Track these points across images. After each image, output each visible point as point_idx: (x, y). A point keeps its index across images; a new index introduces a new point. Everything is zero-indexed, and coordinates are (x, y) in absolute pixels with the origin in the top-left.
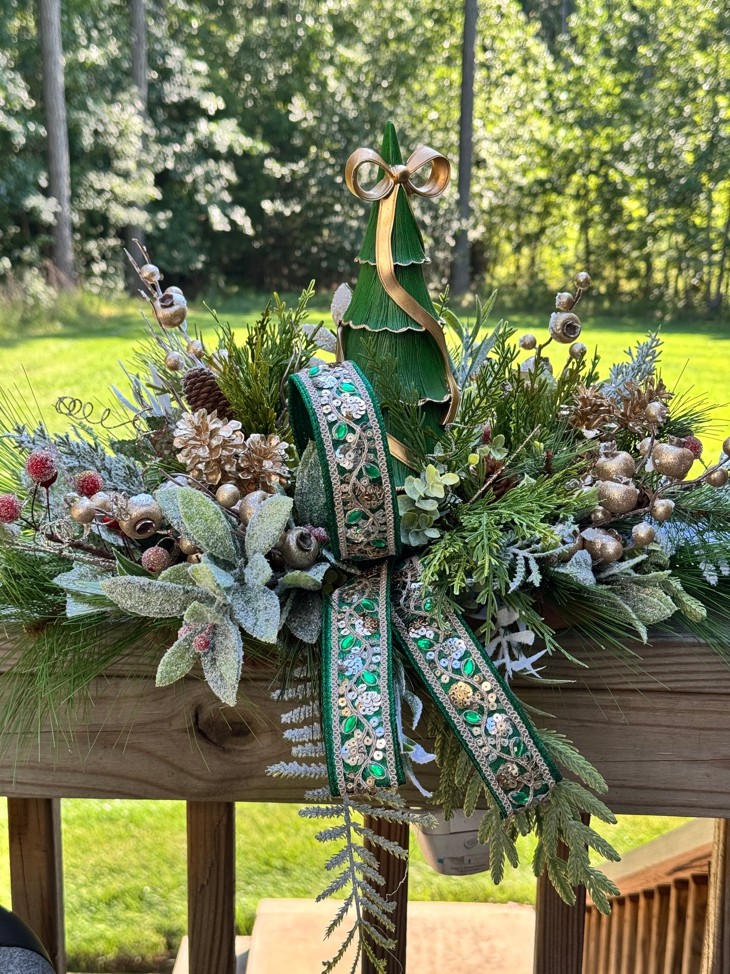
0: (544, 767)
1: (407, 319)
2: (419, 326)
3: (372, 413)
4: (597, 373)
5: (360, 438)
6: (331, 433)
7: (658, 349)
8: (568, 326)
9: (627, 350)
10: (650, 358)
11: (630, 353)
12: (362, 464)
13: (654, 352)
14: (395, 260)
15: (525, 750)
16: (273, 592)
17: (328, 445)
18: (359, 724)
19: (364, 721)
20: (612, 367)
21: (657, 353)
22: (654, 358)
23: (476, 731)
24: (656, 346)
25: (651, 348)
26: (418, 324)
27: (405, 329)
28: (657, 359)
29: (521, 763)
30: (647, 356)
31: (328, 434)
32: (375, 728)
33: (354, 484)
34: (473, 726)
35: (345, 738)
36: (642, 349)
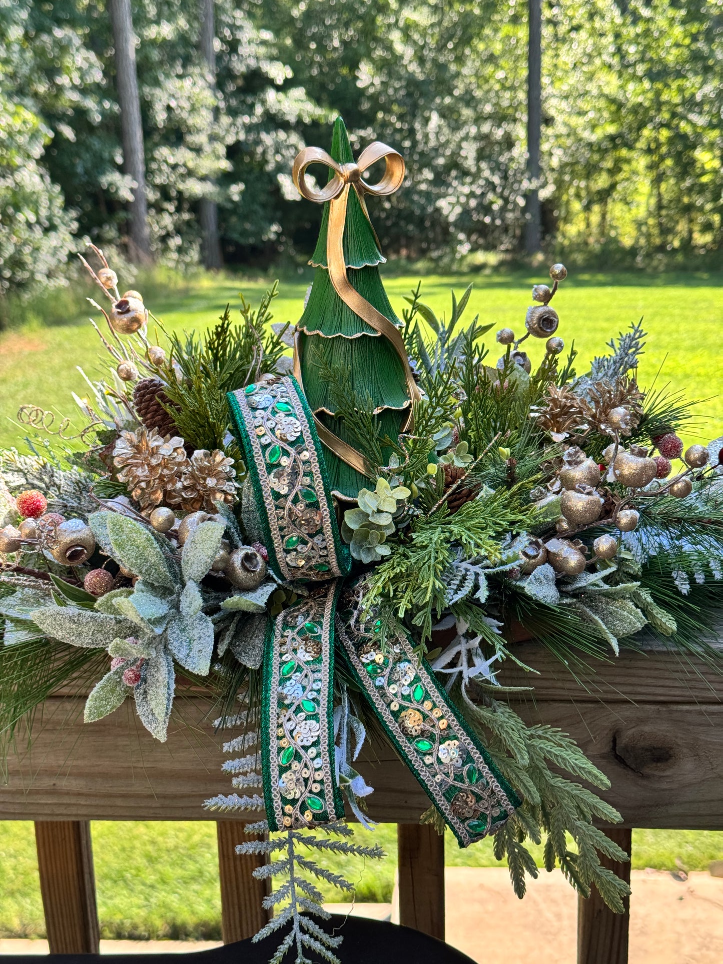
0: (501, 793)
1: (362, 324)
2: (374, 330)
3: (308, 434)
4: (573, 370)
5: (295, 461)
6: (264, 456)
7: (641, 341)
8: (544, 320)
9: (610, 343)
10: (634, 349)
11: (612, 346)
12: (298, 488)
13: (637, 344)
14: (347, 263)
15: (481, 776)
16: (209, 619)
17: (261, 468)
18: (297, 756)
19: (302, 752)
20: (593, 361)
21: (640, 345)
22: (637, 349)
23: (428, 760)
24: (640, 337)
25: (634, 339)
26: (373, 329)
27: (359, 335)
28: (640, 351)
29: (477, 790)
30: (630, 347)
31: (261, 458)
32: (313, 759)
33: (290, 509)
34: (425, 754)
35: (283, 770)
36: (624, 340)
